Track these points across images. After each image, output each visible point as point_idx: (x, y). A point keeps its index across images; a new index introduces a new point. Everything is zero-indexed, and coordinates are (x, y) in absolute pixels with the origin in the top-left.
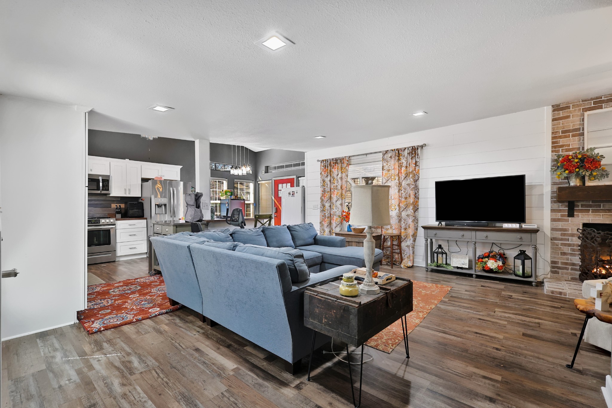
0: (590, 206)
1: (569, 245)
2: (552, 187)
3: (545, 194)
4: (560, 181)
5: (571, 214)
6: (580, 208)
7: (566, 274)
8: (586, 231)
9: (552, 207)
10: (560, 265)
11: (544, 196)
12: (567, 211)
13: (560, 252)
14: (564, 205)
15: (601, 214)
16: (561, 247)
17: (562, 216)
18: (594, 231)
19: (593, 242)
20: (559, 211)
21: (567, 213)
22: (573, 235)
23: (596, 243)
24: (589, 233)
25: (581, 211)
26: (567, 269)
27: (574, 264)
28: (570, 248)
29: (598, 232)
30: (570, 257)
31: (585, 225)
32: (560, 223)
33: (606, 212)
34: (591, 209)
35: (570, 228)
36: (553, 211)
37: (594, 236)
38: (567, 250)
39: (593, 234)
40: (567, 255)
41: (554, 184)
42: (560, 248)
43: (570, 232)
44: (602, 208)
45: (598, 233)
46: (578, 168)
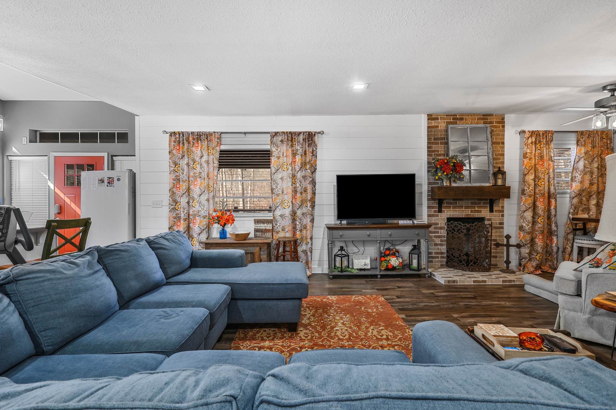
0: (451, 203)
1: (439, 237)
2: (428, 187)
3: (423, 192)
4: (433, 181)
5: (440, 211)
6: (445, 205)
7: (438, 262)
8: (453, 224)
9: (428, 204)
10: (433, 255)
11: (423, 194)
12: (437, 207)
13: (433, 243)
14: (436, 202)
15: (457, 209)
16: (434, 239)
17: (435, 212)
18: (460, 224)
19: (459, 233)
20: (433, 207)
21: (437, 209)
22: (441, 228)
23: (462, 234)
24: (456, 225)
25: (446, 207)
26: (438, 257)
27: (442, 253)
28: (440, 239)
29: (464, 225)
30: (440, 247)
31: (449, 219)
32: (433, 218)
33: (460, 209)
34: (452, 205)
35: (439, 222)
36: (429, 207)
37: (460, 228)
38: (438, 241)
39: (460, 226)
40: (438, 246)
41: (429, 183)
42: (434, 240)
43: (439, 226)
44: (458, 205)
45: (463, 226)
46: (452, 170)
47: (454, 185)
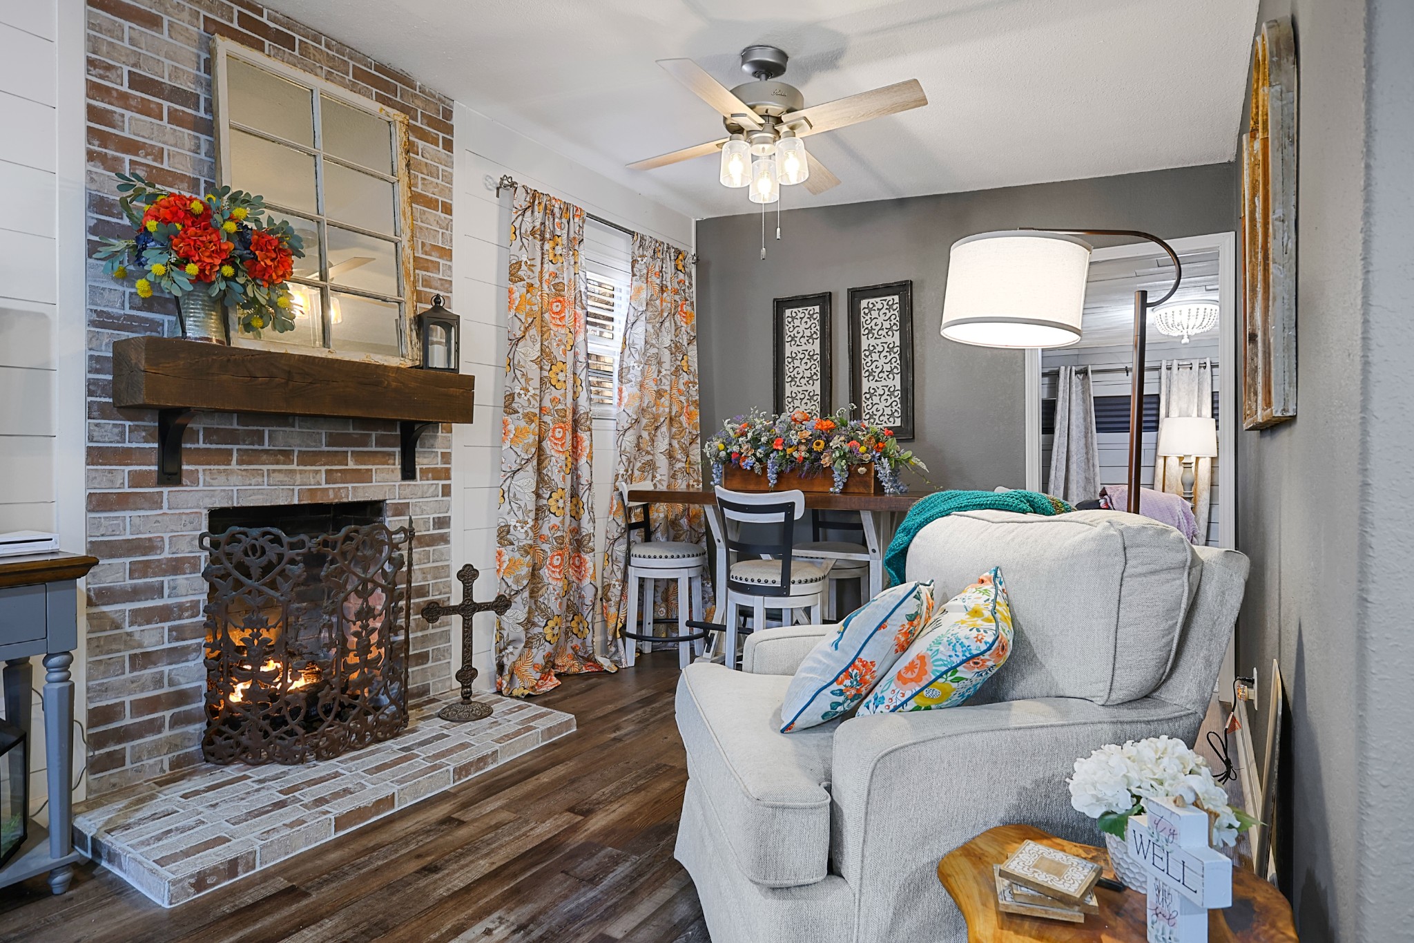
0: (233, 437)
1: (164, 614)
2: (91, 337)
3: (55, 365)
4: (128, 311)
5: (170, 475)
6: (201, 445)
7: (155, 750)
8: (239, 541)
9: (91, 439)
10: (128, 720)
11: (56, 377)
12: (154, 457)
13: (127, 654)
14: (144, 428)
15: (265, 468)
16: (135, 628)
17: (136, 479)
18: (277, 540)
19: (273, 585)
20: (123, 456)
21: (155, 468)
22: (176, 566)
23: (286, 587)
24: (253, 547)
25: (206, 457)
26: (154, 727)
27: (182, 697)
28: (167, 625)
29: (294, 540)
30: (166, 669)
31: (220, 518)
32: (127, 514)
33: (277, 463)
34: (235, 447)
35: (166, 536)
36: (95, 455)
37: (274, 559)
38: (154, 637)
39: (272, 552)
40: (155, 664)
41: (100, 320)
42: (130, 634)
43: (166, 554)
44: (266, 446)
45: (292, 546)
46: (230, 261)
47: (242, 341)
